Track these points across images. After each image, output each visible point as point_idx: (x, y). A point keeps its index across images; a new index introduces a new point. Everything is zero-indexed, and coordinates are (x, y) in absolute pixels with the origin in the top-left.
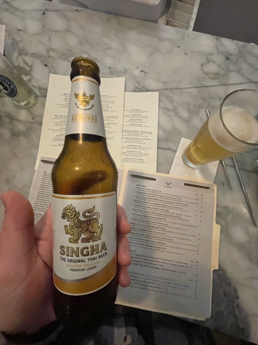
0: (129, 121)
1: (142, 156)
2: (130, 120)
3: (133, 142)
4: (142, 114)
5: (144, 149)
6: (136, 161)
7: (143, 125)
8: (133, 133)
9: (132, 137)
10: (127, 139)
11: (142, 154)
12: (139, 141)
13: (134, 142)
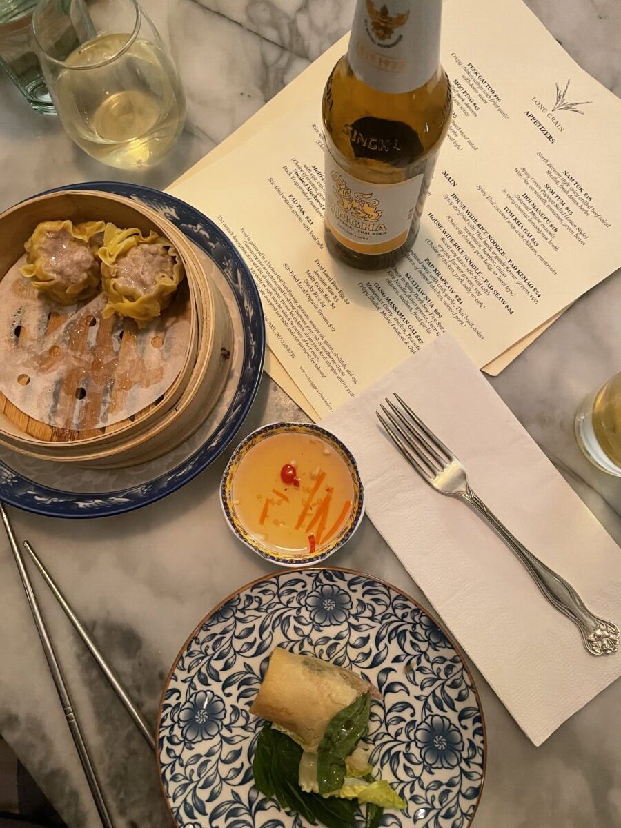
0: (516, 200)
1: (432, 331)
2: (518, 197)
3: (453, 267)
4: (578, 216)
5: (462, 318)
6: (397, 327)
7: (544, 248)
8: (481, 242)
9: (469, 251)
10: (447, 241)
11: (439, 324)
12: (473, 280)
13: (456, 271)
